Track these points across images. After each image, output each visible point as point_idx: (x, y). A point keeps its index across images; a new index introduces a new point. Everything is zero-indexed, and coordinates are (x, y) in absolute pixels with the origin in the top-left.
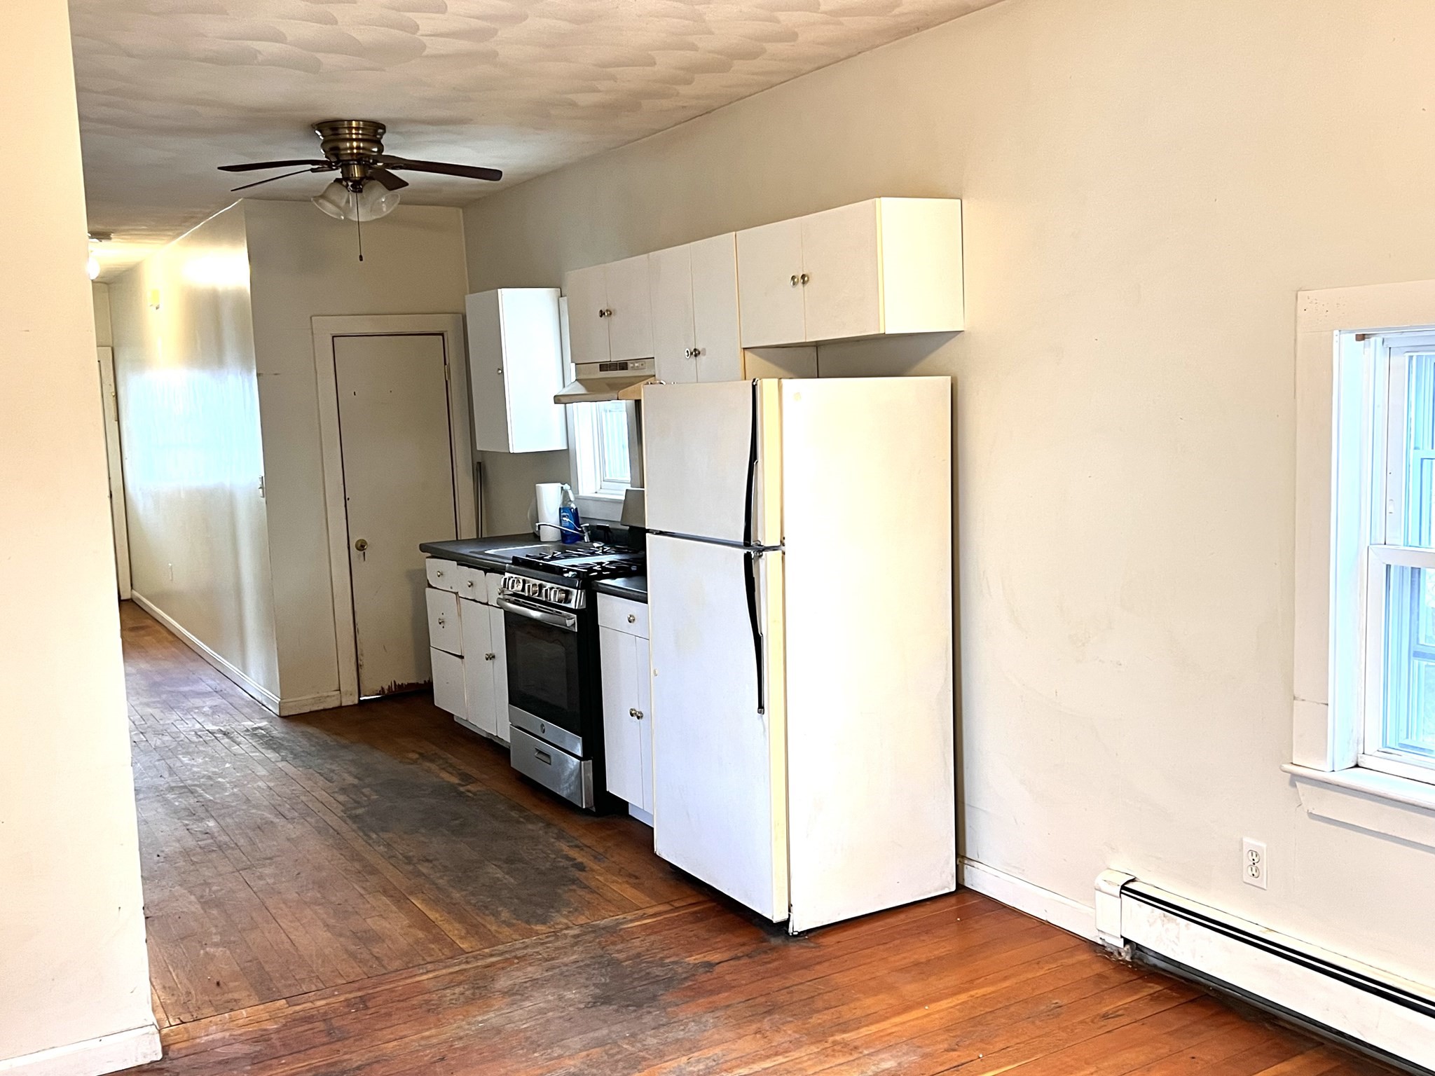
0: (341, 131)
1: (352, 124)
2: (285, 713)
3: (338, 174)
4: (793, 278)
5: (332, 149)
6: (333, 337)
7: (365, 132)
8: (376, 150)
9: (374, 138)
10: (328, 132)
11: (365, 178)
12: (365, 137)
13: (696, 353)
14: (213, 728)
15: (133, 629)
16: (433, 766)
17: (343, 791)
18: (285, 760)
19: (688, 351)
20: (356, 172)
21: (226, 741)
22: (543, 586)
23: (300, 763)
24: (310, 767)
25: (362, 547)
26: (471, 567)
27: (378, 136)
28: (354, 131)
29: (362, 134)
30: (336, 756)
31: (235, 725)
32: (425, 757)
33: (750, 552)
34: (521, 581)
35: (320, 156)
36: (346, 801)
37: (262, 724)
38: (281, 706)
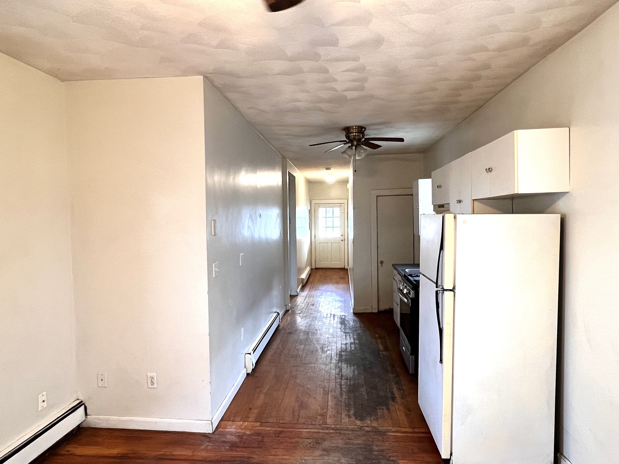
0: (350, 130)
1: (354, 127)
2: (354, 312)
3: (350, 145)
4: (486, 169)
5: (347, 136)
6: (377, 196)
8: (361, 135)
9: (361, 132)
10: (347, 131)
11: (358, 145)
12: (358, 131)
13: (460, 201)
14: (333, 313)
15: (341, 278)
16: (379, 341)
17: (346, 344)
18: (341, 328)
19: (457, 201)
20: (355, 143)
21: (332, 318)
22: (406, 287)
23: (344, 331)
24: (345, 333)
25: (382, 262)
26: (399, 274)
27: (363, 131)
28: (354, 130)
29: (357, 131)
30: (355, 330)
31: (339, 313)
32: (380, 337)
33: (438, 290)
34: (402, 283)
35: (345, 139)
36: (344, 348)
37: (346, 314)
38: (354, 309)
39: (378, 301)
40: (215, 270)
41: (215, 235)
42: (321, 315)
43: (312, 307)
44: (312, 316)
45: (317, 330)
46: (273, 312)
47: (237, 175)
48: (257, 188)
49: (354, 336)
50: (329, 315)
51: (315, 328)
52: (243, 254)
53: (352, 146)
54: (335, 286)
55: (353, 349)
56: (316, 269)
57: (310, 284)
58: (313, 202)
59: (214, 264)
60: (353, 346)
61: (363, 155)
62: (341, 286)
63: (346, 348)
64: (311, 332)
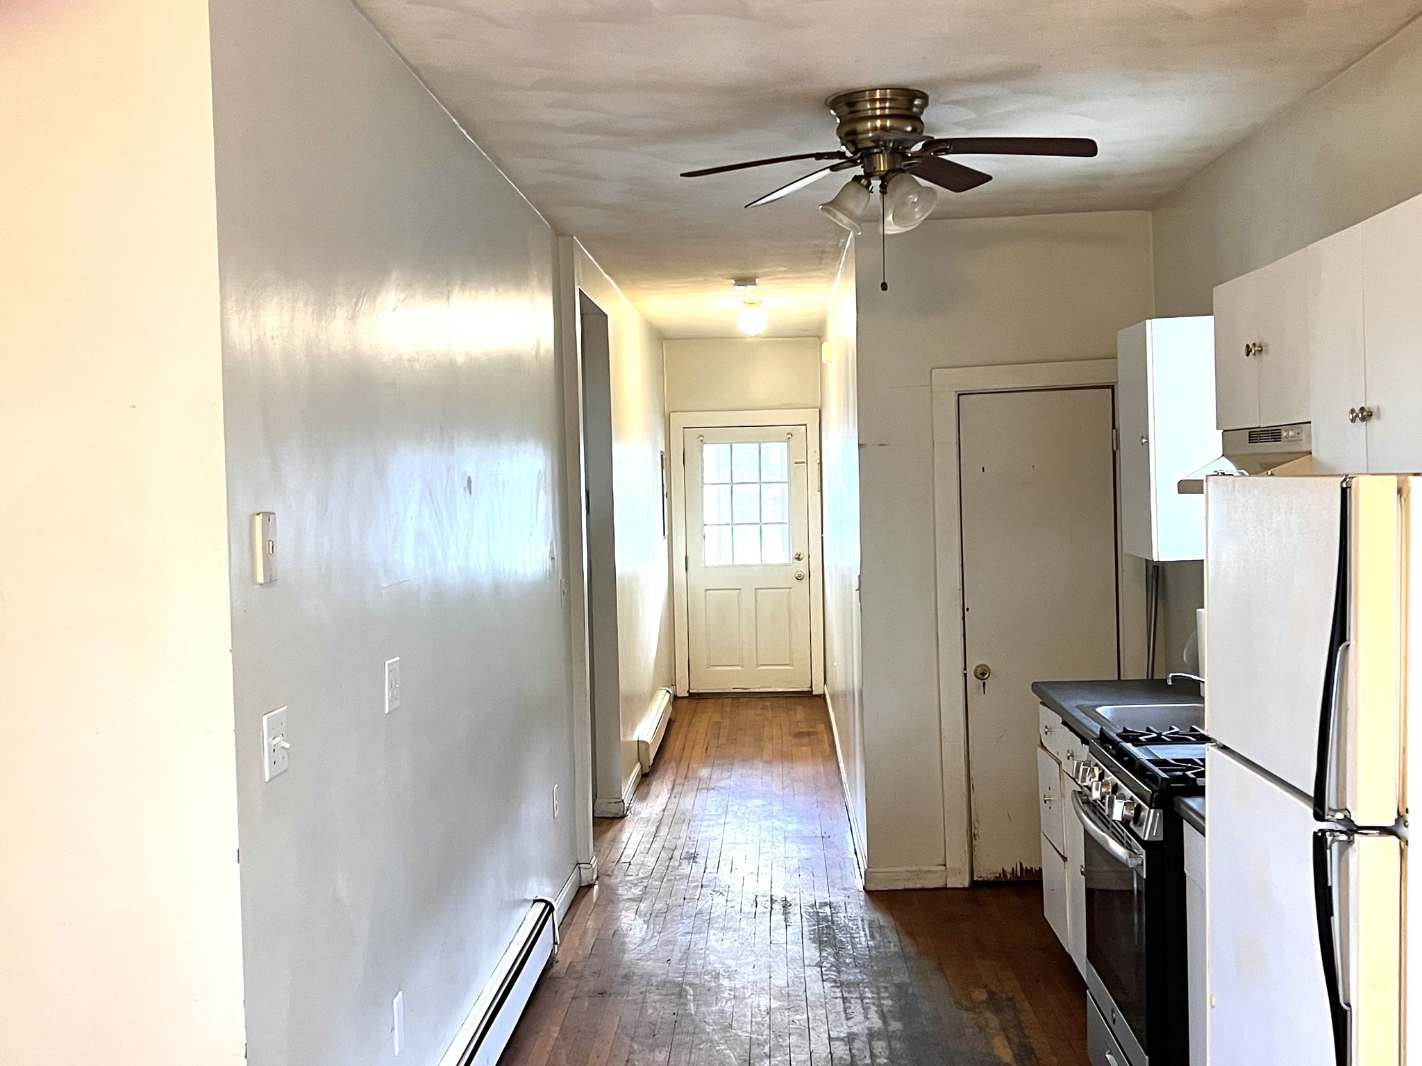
0: (860, 107)
1: (875, 94)
2: (872, 887)
3: (859, 171)
5: (848, 134)
6: (961, 395)
7: (893, 105)
8: (909, 129)
9: (908, 113)
10: (845, 110)
11: (893, 171)
12: (894, 112)
13: (1365, 415)
14: (779, 894)
15: (799, 735)
16: (994, 1021)
17: (850, 1039)
18: (820, 965)
19: (1353, 411)
20: (882, 165)
21: (778, 917)
22: (1115, 788)
23: (833, 975)
24: (841, 985)
25: (983, 674)
26: (1071, 729)
27: (915, 110)
28: (878, 105)
29: (890, 108)
30: (884, 974)
31: (806, 894)
32: (994, 1002)
33: (1323, 831)
34: (1097, 772)
35: (837, 146)
36: (841, 1058)
37: (837, 898)
38: (867, 877)
39: (972, 837)
40: (269, 744)
41: (270, 581)
42: (730, 904)
43: (686, 868)
44: (689, 908)
45: (717, 976)
46: (526, 900)
47: (365, 307)
48: (452, 363)
49: (880, 998)
50: (764, 901)
51: (710, 968)
52: (398, 658)
53: (868, 175)
54: (778, 770)
55: (883, 1061)
56: (692, 696)
57: (673, 764)
58: (678, 420)
59: (265, 718)
60: (880, 1046)
61: (919, 216)
62: (803, 770)
63: (852, 1056)
64: (691, 985)
